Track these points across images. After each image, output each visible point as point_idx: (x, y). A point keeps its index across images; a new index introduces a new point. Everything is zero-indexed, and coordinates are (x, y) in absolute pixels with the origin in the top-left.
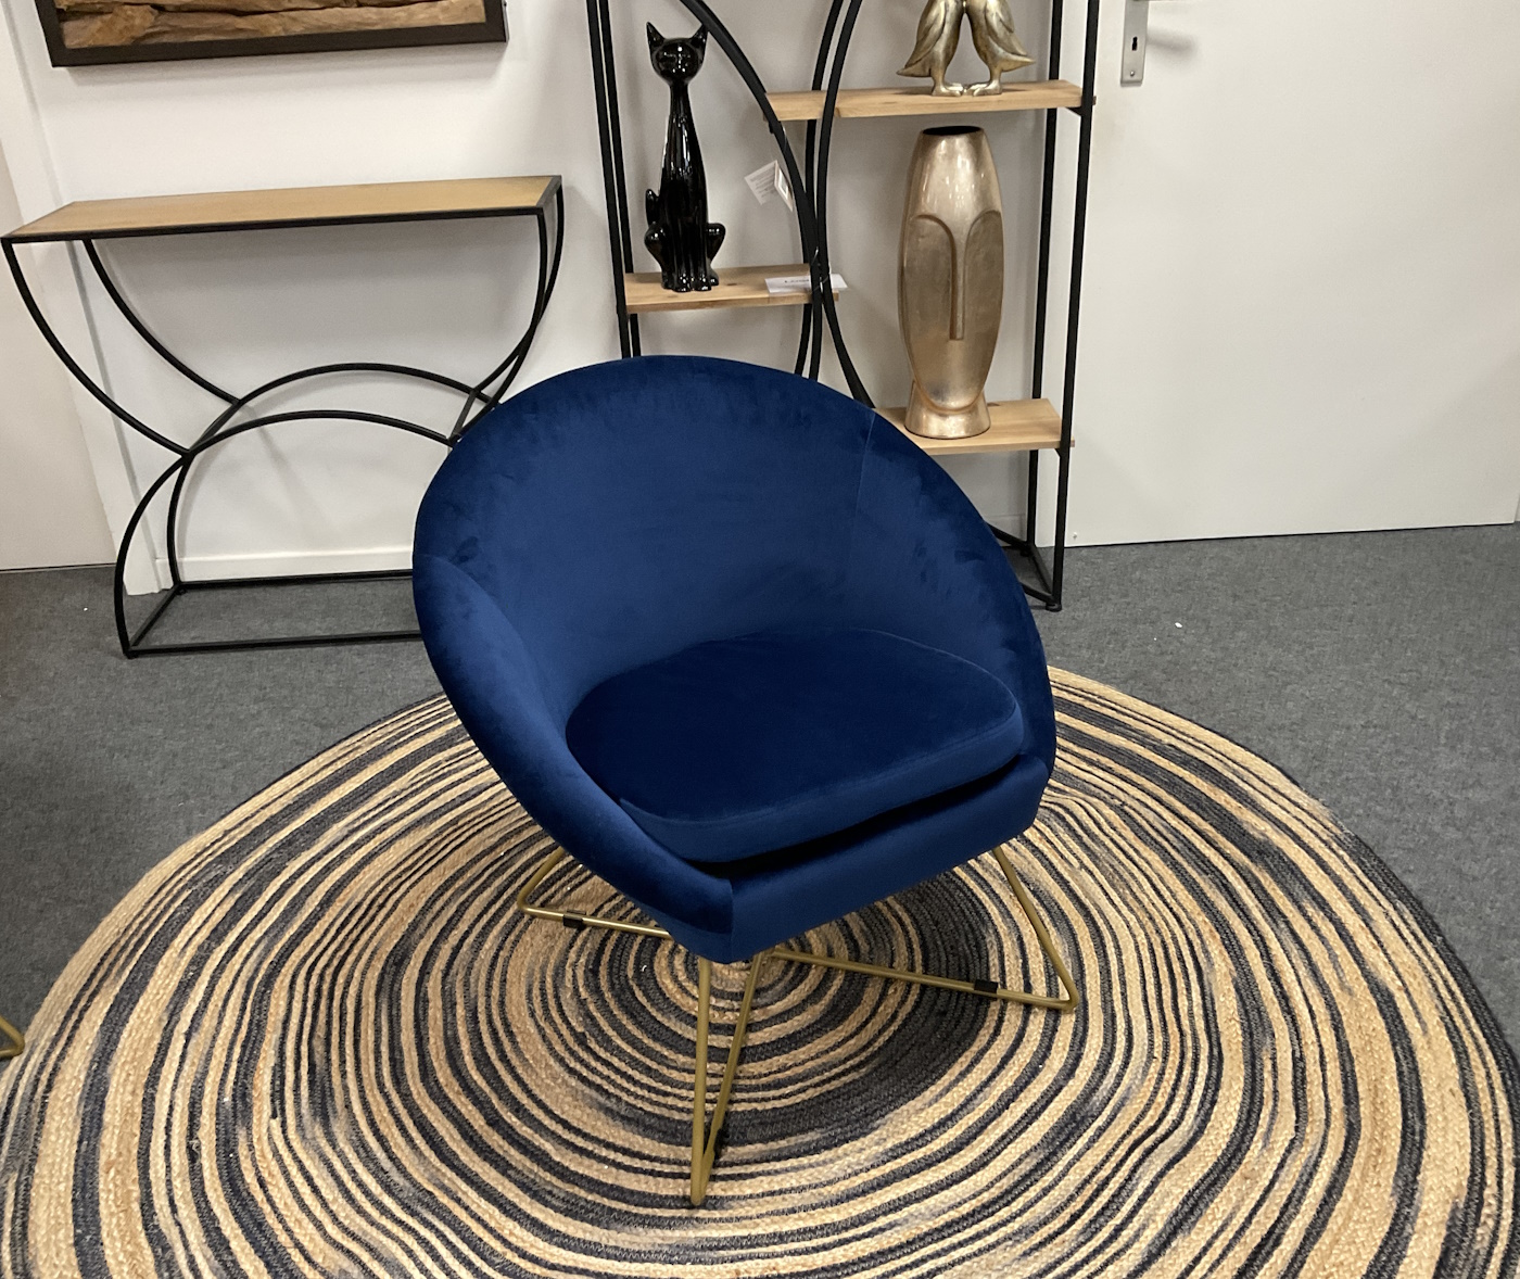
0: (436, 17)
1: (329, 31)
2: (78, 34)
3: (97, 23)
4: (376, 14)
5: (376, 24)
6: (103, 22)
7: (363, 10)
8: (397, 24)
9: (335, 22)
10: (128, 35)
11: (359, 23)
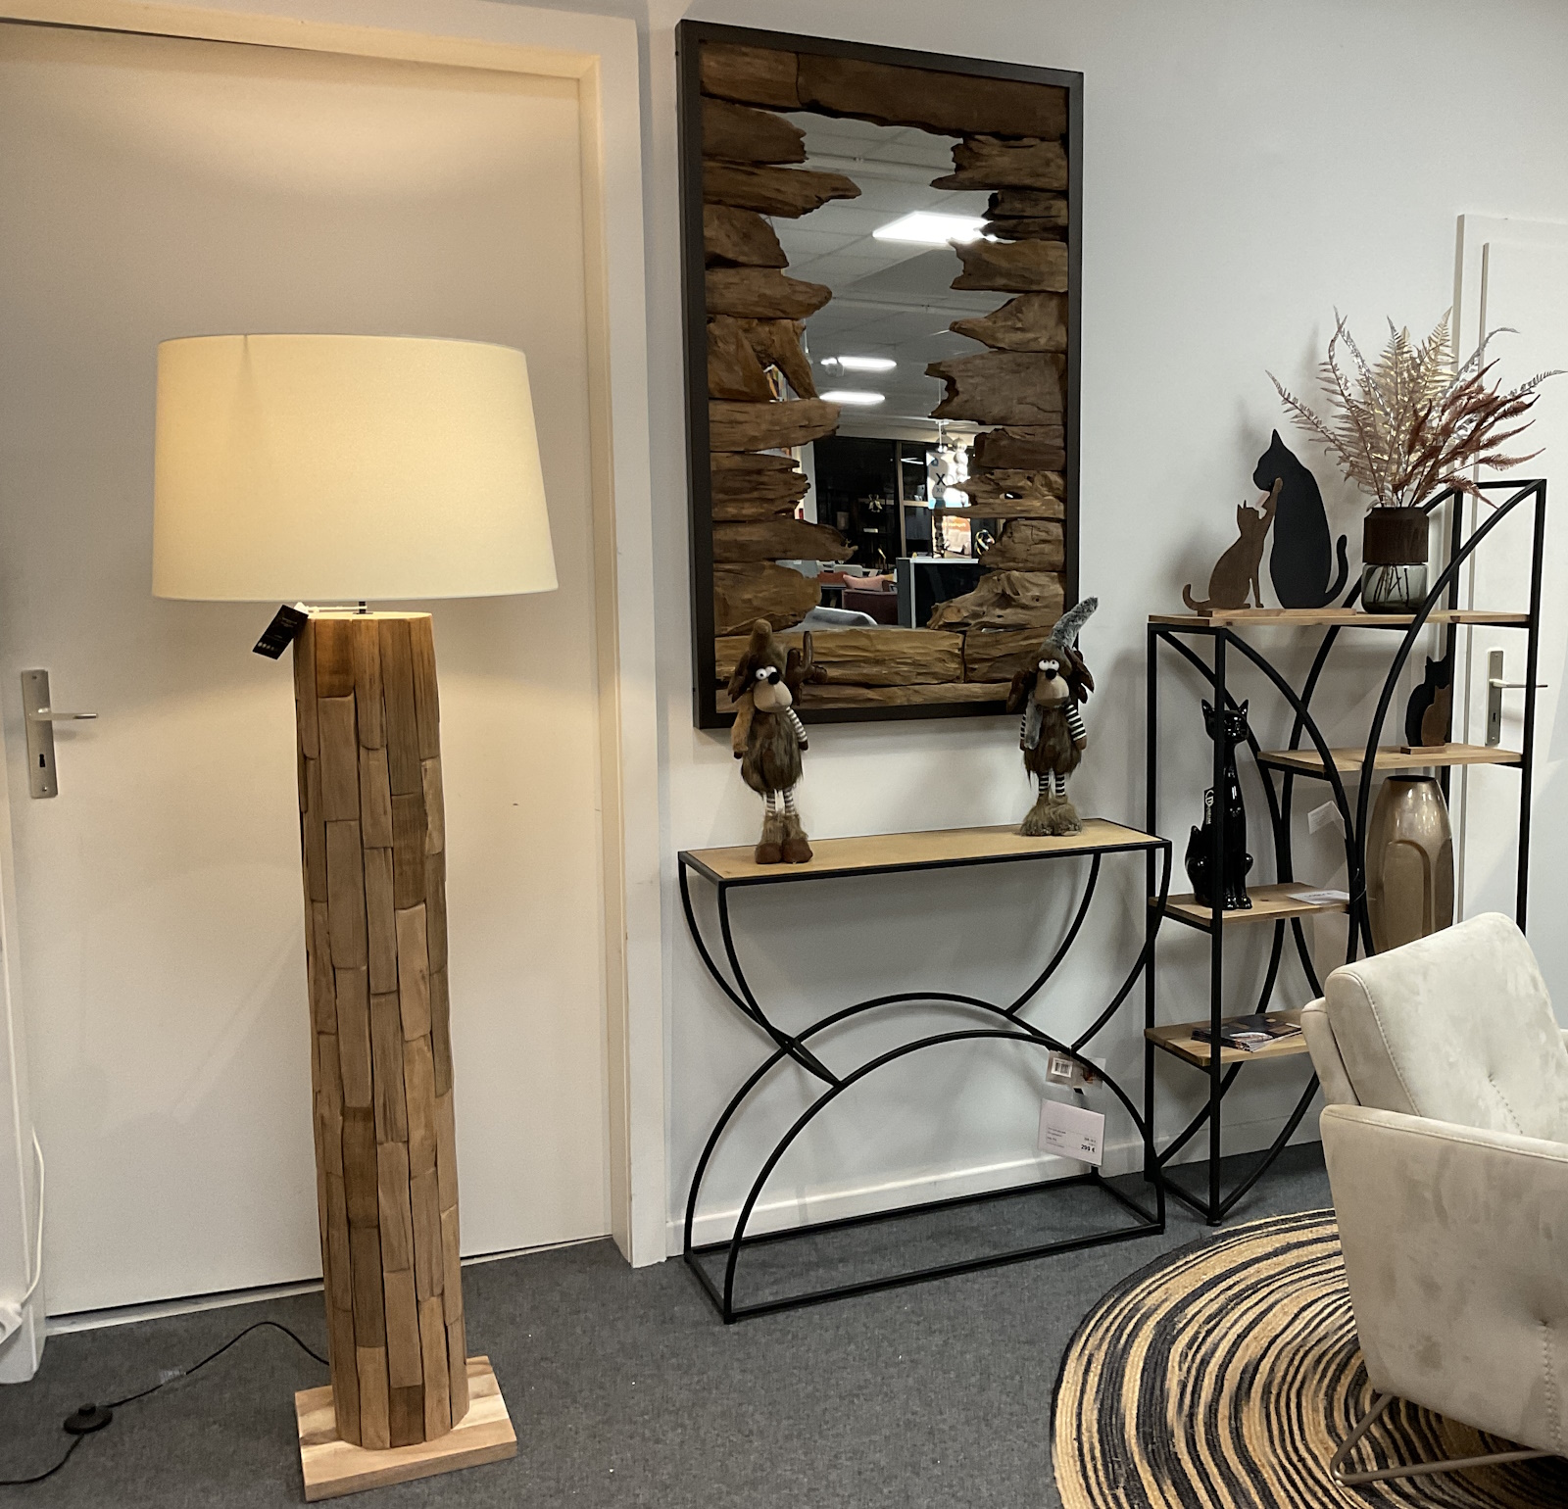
1: (944, 702)
4: (982, 689)
5: (979, 697)
7: (971, 685)
9: (949, 695)
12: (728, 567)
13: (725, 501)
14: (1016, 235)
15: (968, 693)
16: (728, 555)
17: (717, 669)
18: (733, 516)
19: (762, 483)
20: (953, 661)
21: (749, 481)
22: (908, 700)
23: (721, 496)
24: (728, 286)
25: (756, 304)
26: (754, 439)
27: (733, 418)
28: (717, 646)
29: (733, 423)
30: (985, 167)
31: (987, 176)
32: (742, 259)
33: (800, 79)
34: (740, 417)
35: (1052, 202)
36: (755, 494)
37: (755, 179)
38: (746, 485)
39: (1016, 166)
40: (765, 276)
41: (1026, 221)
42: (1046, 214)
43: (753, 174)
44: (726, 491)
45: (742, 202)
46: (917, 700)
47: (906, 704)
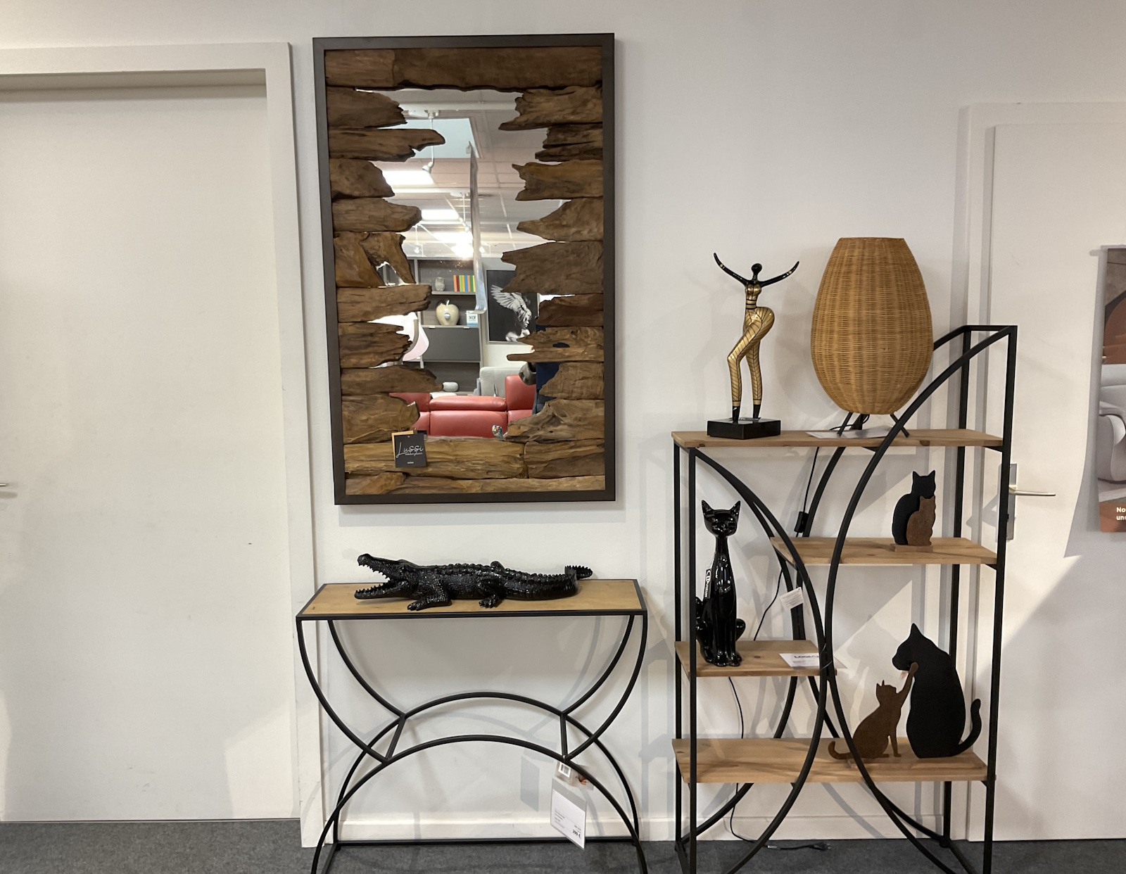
0: (575, 486)
1: (509, 491)
2: (353, 487)
3: (367, 481)
4: (538, 482)
5: (536, 488)
6: (371, 480)
7: (530, 480)
8: (550, 489)
9: (513, 486)
10: (384, 488)
11: (527, 487)
12: (351, 398)
13: (349, 355)
14: (563, 158)
15: (527, 485)
16: (351, 390)
17: (346, 466)
18: (354, 365)
19: (375, 342)
20: (516, 463)
21: (365, 341)
22: (482, 489)
23: (347, 352)
24: (347, 212)
25: (368, 222)
26: (367, 314)
27: (353, 299)
28: (345, 450)
29: (354, 303)
30: (536, 111)
31: (538, 117)
32: (356, 193)
33: (395, 67)
34: (357, 298)
35: (590, 131)
36: (370, 349)
37: (365, 138)
38: (364, 343)
39: (559, 108)
40: (373, 203)
41: (569, 147)
42: (585, 140)
43: (364, 135)
44: (350, 348)
45: (356, 155)
46: (490, 489)
47: (480, 492)
